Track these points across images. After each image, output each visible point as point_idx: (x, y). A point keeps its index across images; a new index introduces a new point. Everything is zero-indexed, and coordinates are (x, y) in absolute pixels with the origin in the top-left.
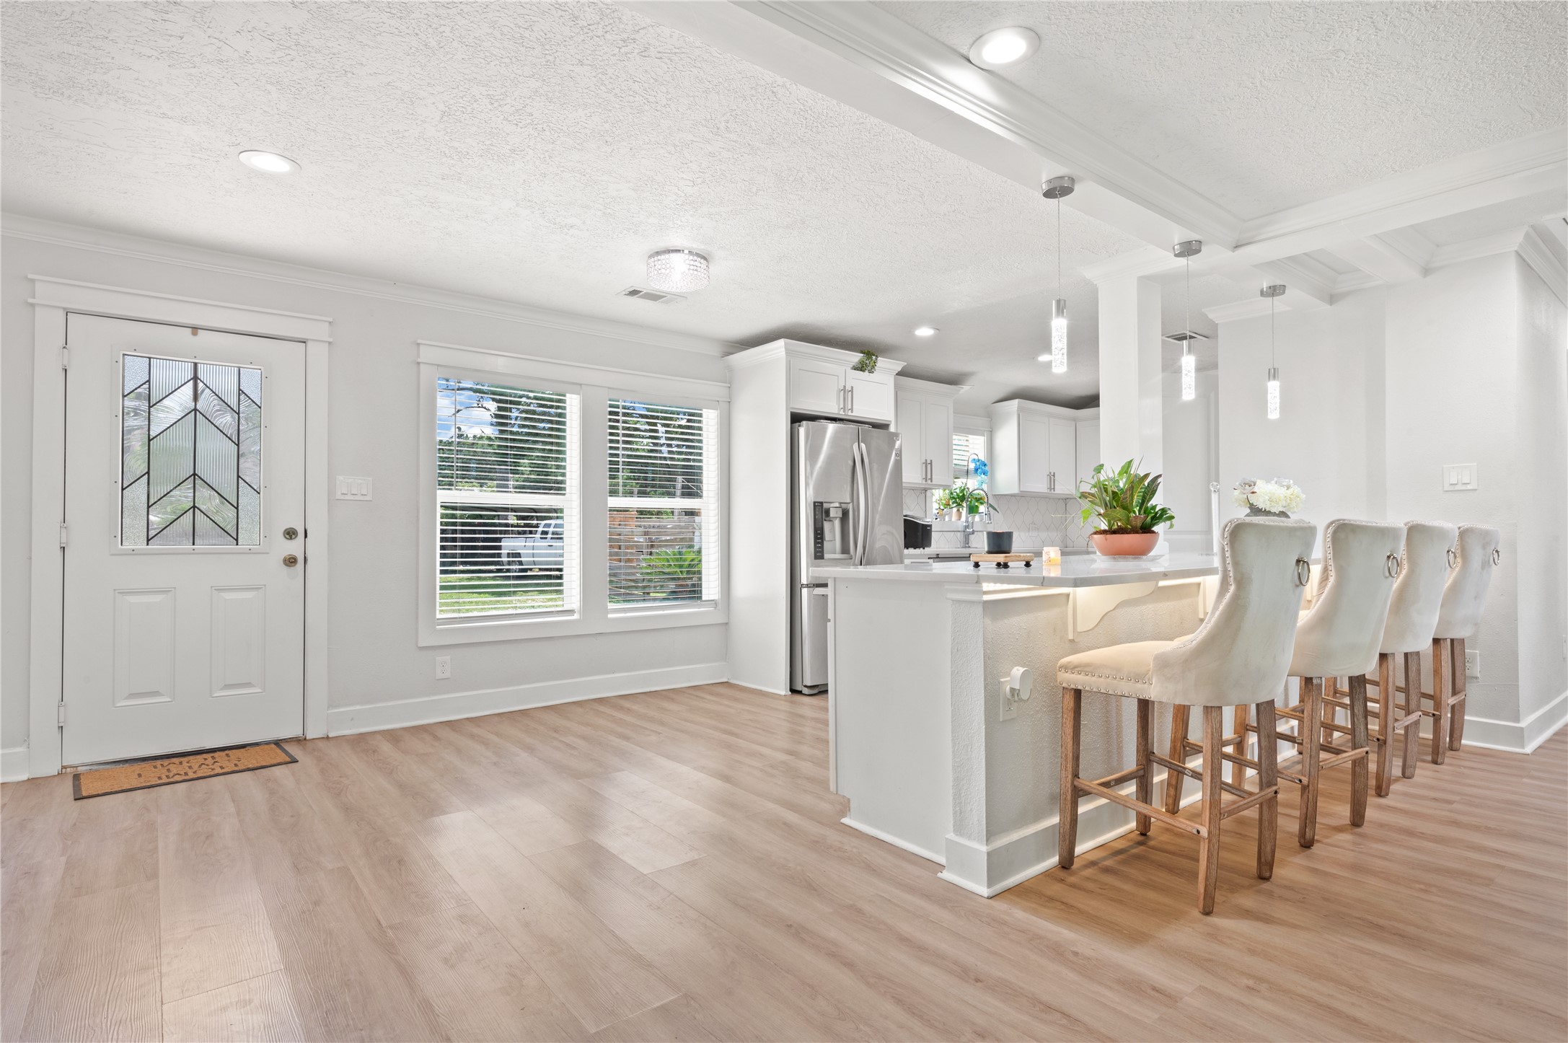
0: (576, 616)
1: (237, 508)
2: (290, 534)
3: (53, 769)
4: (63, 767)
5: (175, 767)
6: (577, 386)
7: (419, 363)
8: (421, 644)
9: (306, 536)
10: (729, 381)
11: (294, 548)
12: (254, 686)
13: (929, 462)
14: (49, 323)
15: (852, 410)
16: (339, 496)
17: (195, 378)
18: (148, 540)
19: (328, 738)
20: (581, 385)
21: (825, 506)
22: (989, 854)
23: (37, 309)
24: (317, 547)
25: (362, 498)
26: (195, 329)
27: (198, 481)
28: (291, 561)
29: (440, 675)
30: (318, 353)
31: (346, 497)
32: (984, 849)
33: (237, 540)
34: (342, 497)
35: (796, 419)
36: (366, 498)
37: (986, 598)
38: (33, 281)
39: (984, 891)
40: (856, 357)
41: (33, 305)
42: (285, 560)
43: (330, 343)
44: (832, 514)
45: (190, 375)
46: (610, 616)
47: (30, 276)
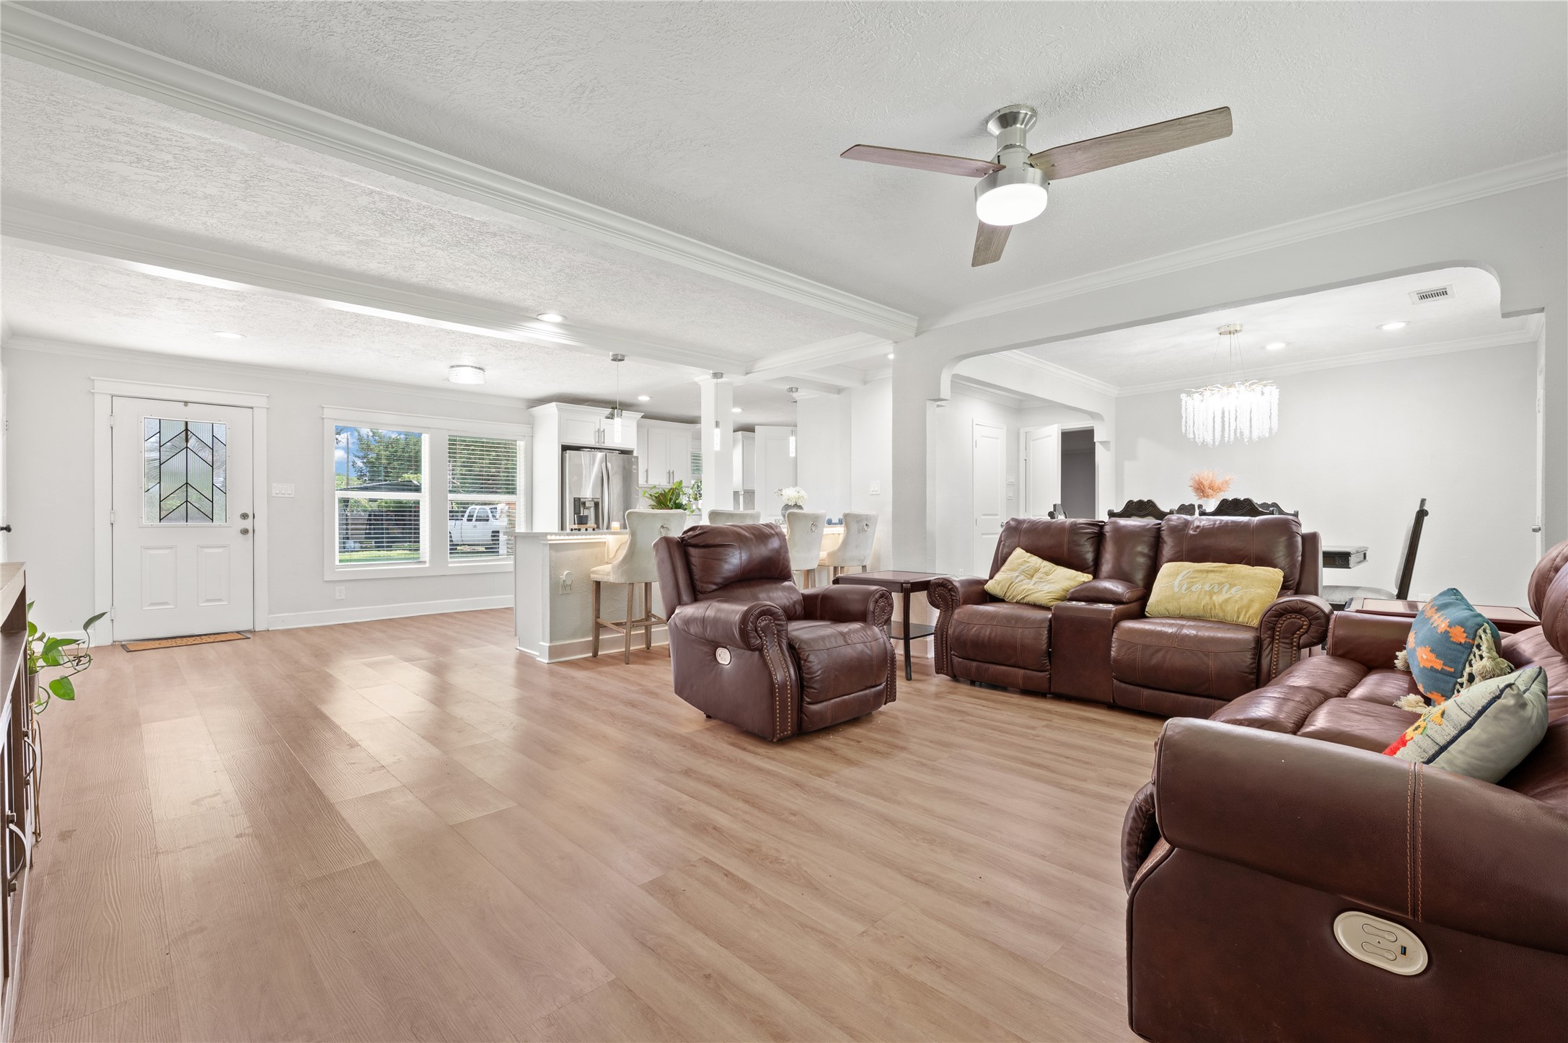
0: (427, 565)
1: (212, 502)
2: (244, 516)
3: (109, 642)
4: (114, 642)
5: (179, 642)
6: (428, 429)
7: (323, 418)
8: (325, 580)
9: (254, 517)
10: (531, 423)
11: (247, 524)
12: (223, 601)
13: (671, 472)
14: (102, 404)
15: (604, 443)
16: (274, 494)
17: (187, 430)
18: (160, 520)
19: (268, 630)
20: (429, 428)
21: (582, 500)
22: (550, 647)
23: (96, 396)
24: (261, 524)
25: (288, 496)
26: (186, 403)
27: (189, 488)
28: (245, 532)
29: (339, 598)
30: (261, 415)
31: (279, 496)
32: (548, 645)
33: (212, 520)
34: (276, 495)
35: (565, 448)
36: (291, 496)
37: (549, 542)
38: (93, 380)
39: (547, 661)
40: (608, 411)
41: (93, 393)
42: (241, 531)
43: (267, 408)
44: (588, 505)
45: (184, 428)
46: (449, 565)
47: (92, 378)
